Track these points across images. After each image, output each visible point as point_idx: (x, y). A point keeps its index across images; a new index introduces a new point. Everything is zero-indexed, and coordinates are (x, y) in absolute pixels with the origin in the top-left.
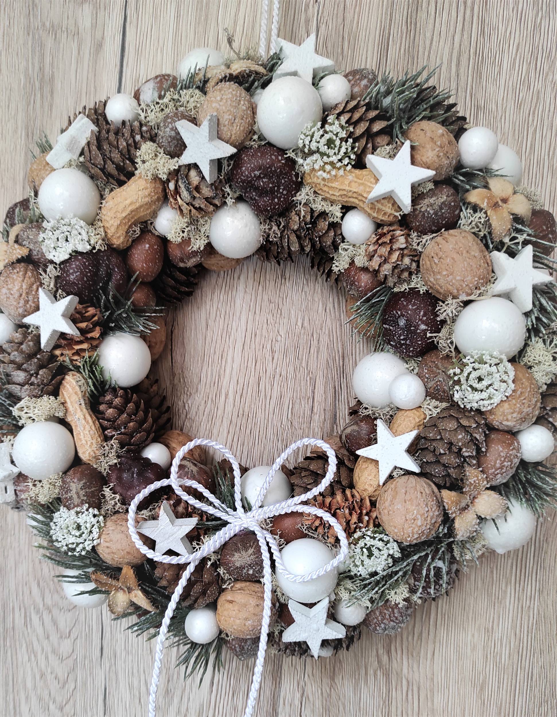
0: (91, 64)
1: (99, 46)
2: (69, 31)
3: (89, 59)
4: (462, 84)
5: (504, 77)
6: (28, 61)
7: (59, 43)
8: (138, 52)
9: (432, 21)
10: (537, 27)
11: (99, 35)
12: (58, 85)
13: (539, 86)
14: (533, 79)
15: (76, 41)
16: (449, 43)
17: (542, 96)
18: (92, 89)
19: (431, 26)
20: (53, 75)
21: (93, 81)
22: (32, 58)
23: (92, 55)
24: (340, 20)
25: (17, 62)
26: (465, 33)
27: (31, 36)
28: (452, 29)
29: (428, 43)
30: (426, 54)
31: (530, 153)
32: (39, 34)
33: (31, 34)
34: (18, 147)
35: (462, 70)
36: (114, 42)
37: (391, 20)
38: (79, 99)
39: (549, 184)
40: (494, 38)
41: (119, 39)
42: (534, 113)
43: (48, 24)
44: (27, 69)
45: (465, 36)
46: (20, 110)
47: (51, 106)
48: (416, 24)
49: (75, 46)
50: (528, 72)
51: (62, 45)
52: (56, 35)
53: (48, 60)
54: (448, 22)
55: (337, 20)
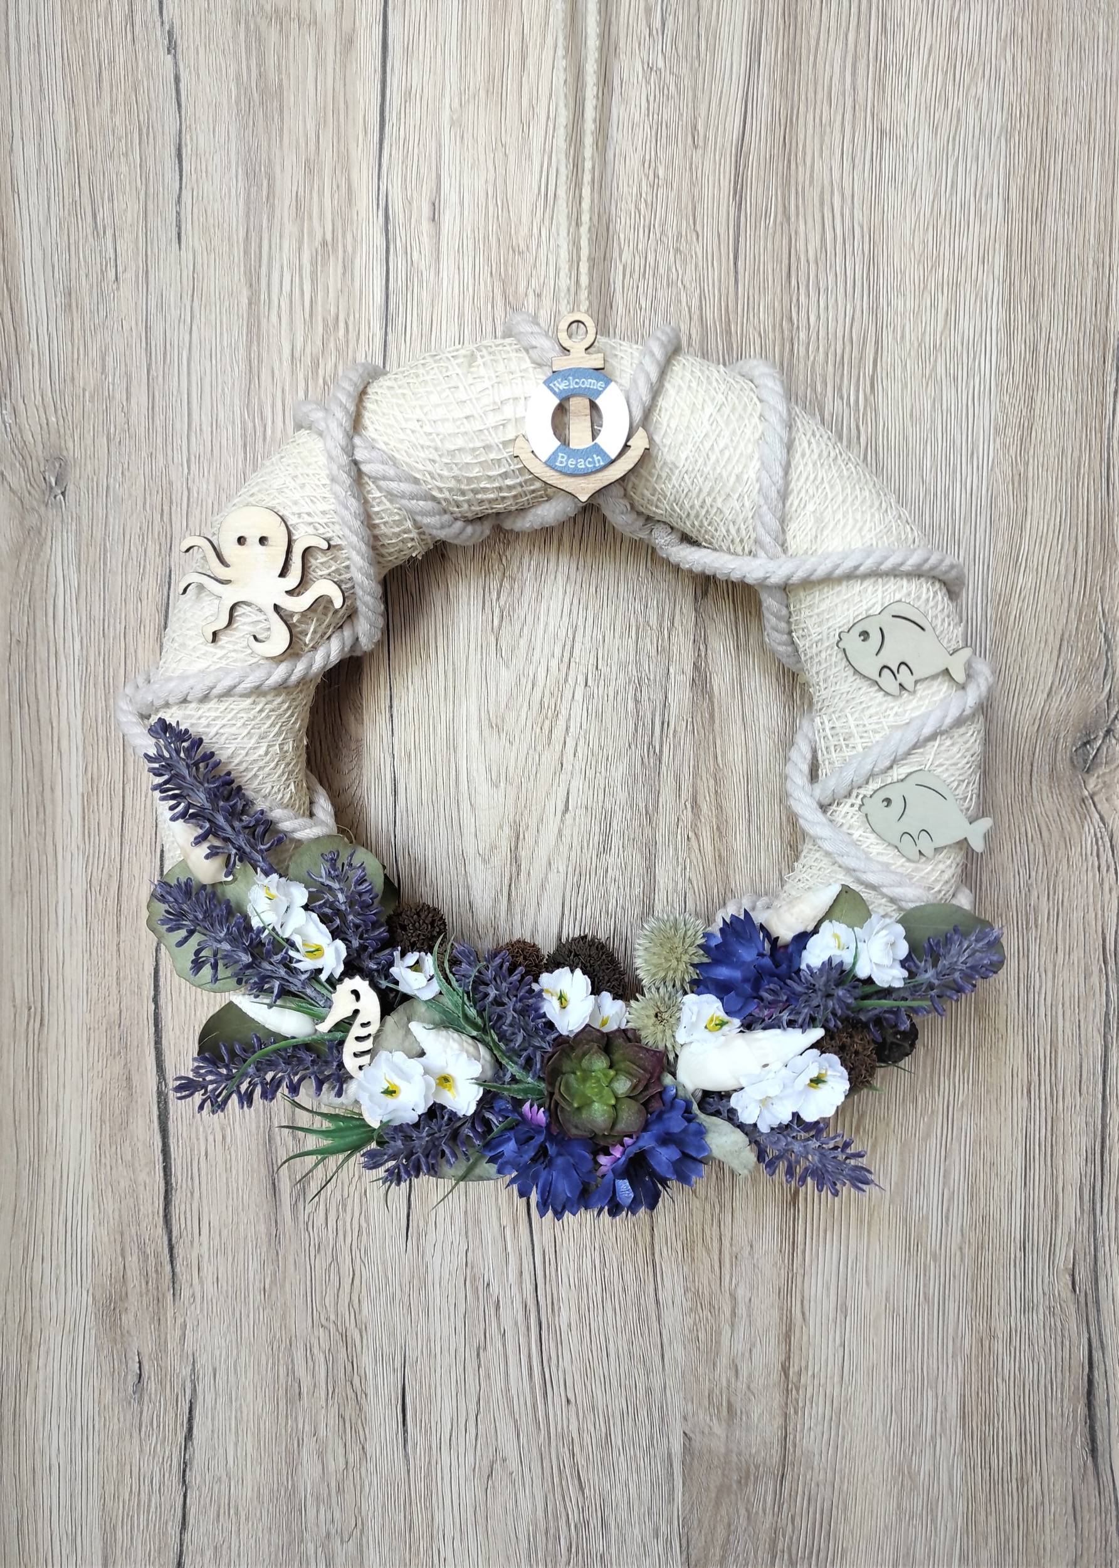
0: (338, 70)
1: (348, 42)
2: (302, 19)
3: (335, 62)
4: (860, 98)
5: (914, 92)
6: (240, 64)
7: (287, 37)
8: (407, 51)
9: (816, 13)
10: (954, 23)
11: (347, 26)
12: (290, 98)
13: (958, 103)
14: (951, 95)
15: (313, 33)
16: (841, 44)
17: (964, 115)
18: (342, 105)
19: (816, 20)
20: (281, 86)
21: (342, 94)
22: (248, 60)
23: (338, 55)
24: (693, 10)
25: (223, 65)
26: (862, 30)
27: (243, 25)
28: (844, 24)
29: (813, 43)
30: (812, 58)
31: (951, 194)
32: (255, 23)
33: (243, 22)
34: (233, 191)
35: (859, 81)
36: (371, 37)
37: (762, 11)
38: (322, 120)
39: (976, 234)
40: (899, 37)
41: (378, 30)
42: (954, 139)
43: (268, 8)
44: (238, 76)
45: (862, 35)
46: (233, 135)
47: (282, 130)
48: (796, 18)
49: (310, 41)
50: (944, 84)
51: (291, 40)
52: (281, 24)
53: (271, 61)
54: (839, 14)
55: (689, 11)
